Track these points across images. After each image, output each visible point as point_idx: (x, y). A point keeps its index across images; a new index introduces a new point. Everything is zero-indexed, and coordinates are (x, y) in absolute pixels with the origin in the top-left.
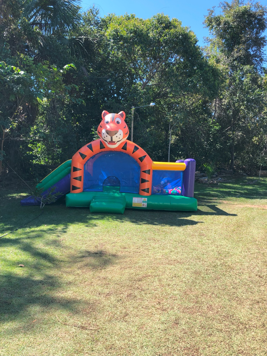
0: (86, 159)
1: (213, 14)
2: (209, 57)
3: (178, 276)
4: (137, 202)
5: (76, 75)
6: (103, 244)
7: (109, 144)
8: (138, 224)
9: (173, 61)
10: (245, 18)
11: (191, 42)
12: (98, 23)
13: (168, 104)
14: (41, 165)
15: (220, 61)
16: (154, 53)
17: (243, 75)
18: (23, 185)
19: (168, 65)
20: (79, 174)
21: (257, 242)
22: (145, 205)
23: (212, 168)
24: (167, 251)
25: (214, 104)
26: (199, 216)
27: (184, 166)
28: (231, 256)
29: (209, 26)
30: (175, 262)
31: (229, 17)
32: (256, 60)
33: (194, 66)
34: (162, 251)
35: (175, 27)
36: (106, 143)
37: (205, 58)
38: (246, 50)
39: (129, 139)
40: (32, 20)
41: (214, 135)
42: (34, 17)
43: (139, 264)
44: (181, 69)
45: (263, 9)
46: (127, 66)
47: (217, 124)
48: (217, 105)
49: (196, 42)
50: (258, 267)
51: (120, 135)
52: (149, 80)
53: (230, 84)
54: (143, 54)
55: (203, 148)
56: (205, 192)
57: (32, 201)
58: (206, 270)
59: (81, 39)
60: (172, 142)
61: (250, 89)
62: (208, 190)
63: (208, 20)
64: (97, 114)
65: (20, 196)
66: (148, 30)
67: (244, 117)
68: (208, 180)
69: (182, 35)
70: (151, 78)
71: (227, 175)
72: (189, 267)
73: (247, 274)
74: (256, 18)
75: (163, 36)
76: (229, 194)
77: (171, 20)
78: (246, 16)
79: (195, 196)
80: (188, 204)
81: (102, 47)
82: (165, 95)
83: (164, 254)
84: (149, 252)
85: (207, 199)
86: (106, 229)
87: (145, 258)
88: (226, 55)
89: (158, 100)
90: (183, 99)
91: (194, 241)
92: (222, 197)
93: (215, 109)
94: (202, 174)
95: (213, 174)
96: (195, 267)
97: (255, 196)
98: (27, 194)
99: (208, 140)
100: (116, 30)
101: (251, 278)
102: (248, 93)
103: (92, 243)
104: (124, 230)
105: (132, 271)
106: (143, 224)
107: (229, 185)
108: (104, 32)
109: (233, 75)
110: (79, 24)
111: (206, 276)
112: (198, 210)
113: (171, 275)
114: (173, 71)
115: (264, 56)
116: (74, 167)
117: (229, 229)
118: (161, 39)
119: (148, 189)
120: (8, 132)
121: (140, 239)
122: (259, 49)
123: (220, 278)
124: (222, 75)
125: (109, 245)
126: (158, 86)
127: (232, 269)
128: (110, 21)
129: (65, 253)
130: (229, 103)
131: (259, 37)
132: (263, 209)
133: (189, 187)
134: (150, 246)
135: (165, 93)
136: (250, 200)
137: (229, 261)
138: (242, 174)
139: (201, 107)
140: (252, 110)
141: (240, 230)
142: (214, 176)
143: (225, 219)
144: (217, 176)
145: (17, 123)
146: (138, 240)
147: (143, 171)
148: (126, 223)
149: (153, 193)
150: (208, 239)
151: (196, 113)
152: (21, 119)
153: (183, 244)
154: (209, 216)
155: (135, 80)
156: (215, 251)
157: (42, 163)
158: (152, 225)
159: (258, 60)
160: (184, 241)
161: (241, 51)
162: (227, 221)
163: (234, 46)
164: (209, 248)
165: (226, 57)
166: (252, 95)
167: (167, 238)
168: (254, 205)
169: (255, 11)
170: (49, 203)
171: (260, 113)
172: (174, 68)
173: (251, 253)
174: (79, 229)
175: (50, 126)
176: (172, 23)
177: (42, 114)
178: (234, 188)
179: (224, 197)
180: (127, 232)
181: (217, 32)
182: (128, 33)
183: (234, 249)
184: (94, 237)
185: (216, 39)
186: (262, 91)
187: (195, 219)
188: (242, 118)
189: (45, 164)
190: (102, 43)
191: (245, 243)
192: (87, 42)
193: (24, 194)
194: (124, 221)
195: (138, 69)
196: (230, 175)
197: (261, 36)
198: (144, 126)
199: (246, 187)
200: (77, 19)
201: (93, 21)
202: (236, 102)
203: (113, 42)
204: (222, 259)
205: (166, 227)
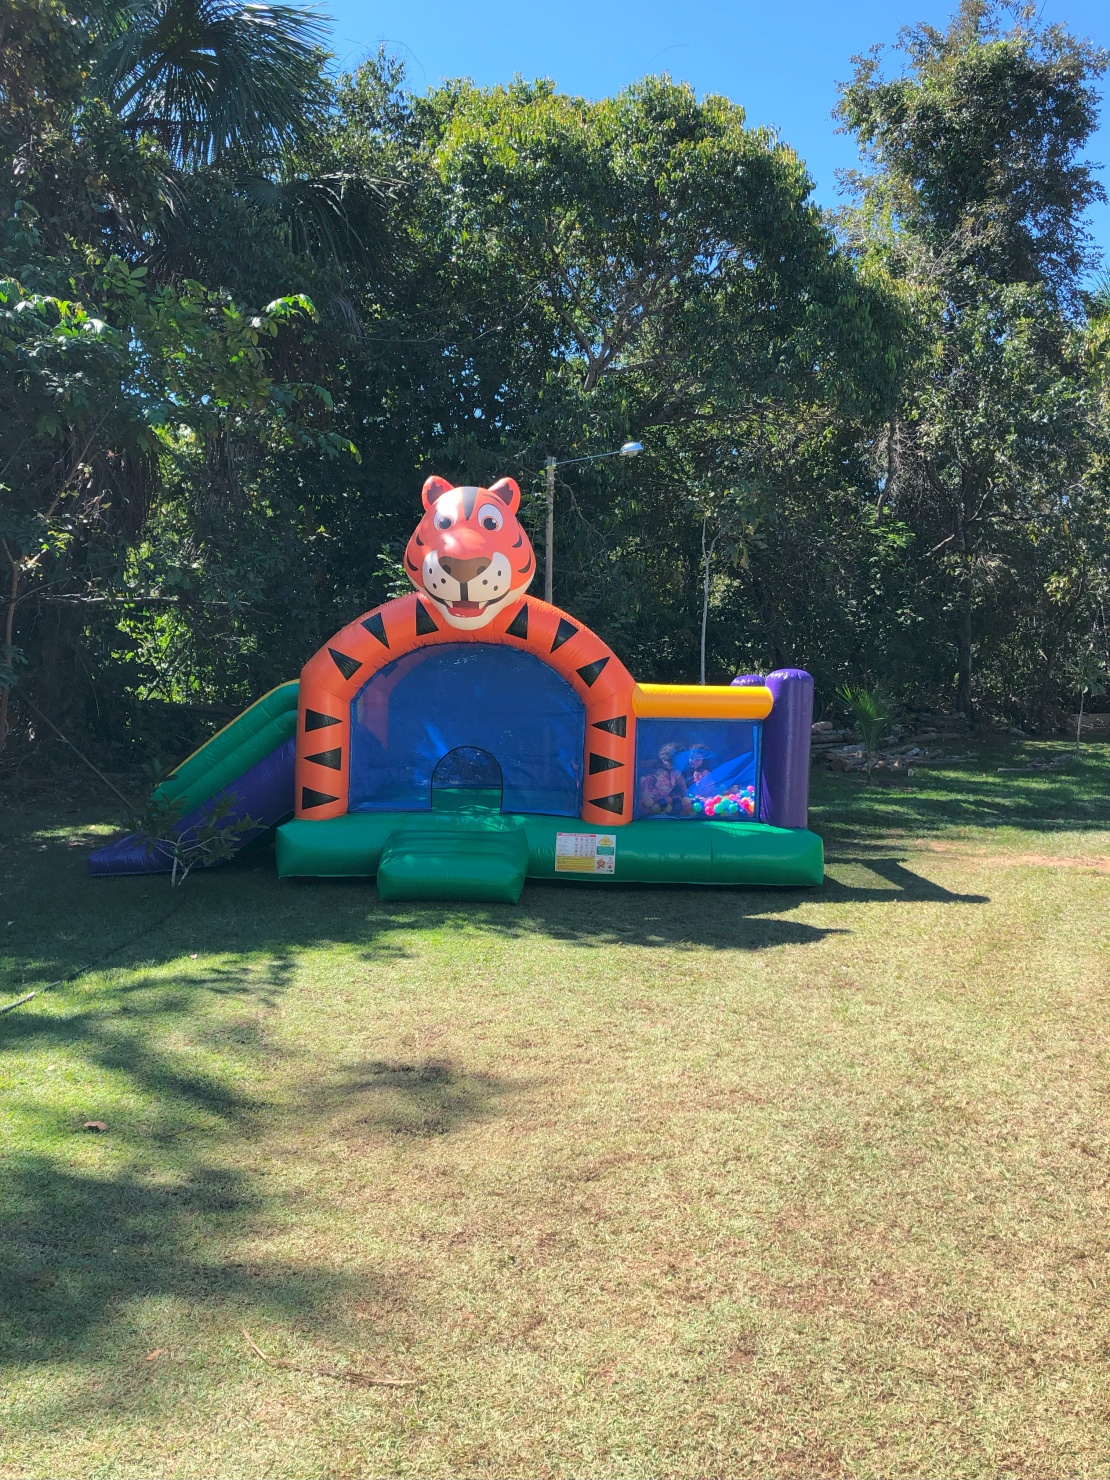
0: (360, 676)
1: (874, 77)
2: (862, 251)
3: (750, 1157)
4: (573, 854)
5: (314, 331)
6: (436, 1030)
7: (452, 612)
8: (582, 945)
9: (711, 269)
10: (1005, 91)
11: (785, 192)
12: (402, 118)
13: (697, 447)
14: (173, 704)
15: (904, 269)
16: (632, 238)
17: (1002, 321)
18: (97, 789)
19: (692, 287)
20: (329, 739)
21: (1073, 1009)
22: (607, 865)
24: (702, 1052)
25: (883, 444)
26: (832, 904)
27: (765, 698)
28: (968, 1067)
29: (857, 124)
30: (735, 1098)
31: (941, 88)
32: (1050, 260)
33: (798, 287)
34: (679, 1054)
35: (718, 131)
36: (442, 608)
37: (843, 254)
38: (1011, 221)
39: (536, 590)
40: (127, 111)
41: (887, 570)
42: (137, 96)
43: (587, 1110)
44: (748, 300)
45: (1079, 54)
46: (522, 292)
47: (900, 524)
48: (898, 447)
49: (807, 189)
50: (1078, 1111)
51: (499, 573)
52: (613, 346)
53: (949, 362)
54: (589, 244)
55: (842, 626)
56: (855, 806)
57: (137, 856)
58: (865, 1130)
59: (331, 183)
60: (716, 601)
61: (1029, 380)
62: (867, 799)
63: (854, 100)
64: (402, 492)
65: (85, 835)
66: (608, 144)
67: (1009, 496)
68: (865, 755)
69: (747, 164)
70: (623, 340)
71: (946, 735)
72: (796, 1116)
73: (1033, 1141)
74: (1049, 92)
75: (667, 170)
76: (953, 813)
77: (701, 104)
78: (1009, 84)
79: (814, 824)
80: (785, 858)
81: (420, 214)
82: (684, 408)
83: (688, 1065)
84: (627, 1058)
85: (863, 837)
86: (447, 965)
87: (612, 1086)
88: (929, 244)
89: (655, 428)
90: (755, 424)
91: (811, 1011)
92: (924, 828)
93: (891, 462)
94: (841, 732)
95: (885, 731)
96: (817, 1116)
97: (1061, 821)
98: (113, 827)
99: (862, 591)
100: (475, 147)
101: (1050, 1159)
102: (1022, 395)
103: (390, 1027)
104: (520, 968)
105: (558, 1139)
106: (600, 944)
107: (952, 775)
108: (427, 152)
109: (960, 322)
110: (322, 122)
111: (864, 1152)
112: (828, 881)
113: (721, 1153)
114: (712, 310)
115: (1084, 244)
116: (309, 712)
117: (958, 958)
118: (661, 181)
119: (619, 797)
120: (31, 570)
121: (588, 1004)
122: (1064, 217)
123: (923, 1159)
124: (914, 326)
125: (459, 1032)
126: (653, 371)
127: (972, 1120)
128: (452, 107)
130: (946, 435)
131: (1065, 169)
132: (1095, 874)
133: (788, 785)
134: (632, 1032)
135: (682, 402)
137: (958, 1088)
138: (1007, 731)
139: (831, 456)
140: (1043, 467)
141: (1003, 962)
142: (891, 739)
143: (938, 917)
144: (901, 739)
145: (68, 532)
146: (580, 1012)
147: (595, 725)
148: (529, 942)
149: (641, 815)
150: (869, 998)
151: (810, 483)
152: (87, 517)
153: (767, 1023)
154: (873, 904)
155: (558, 347)
156: (900, 1050)
157: (177, 698)
158: (636, 948)
159: (1060, 260)
160: (773, 1009)
161: (990, 225)
162: (948, 924)
163: (962, 205)
164: (873, 1036)
165: (928, 251)
166: (1039, 406)
167: (699, 998)
168: (1055, 858)
169: (1045, 60)
170: (208, 863)
171: (1074, 478)
172: (718, 297)
173: (1049, 1052)
174: (335, 971)
175: (206, 545)
176: (705, 113)
177: (176, 493)
178: (974, 789)
179: (931, 825)
180: (533, 976)
181: (892, 149)
182: (525, 158)
183: (979, 1038)
184: (398, 1000)
185: (886, 178)
186: (1081, 388)
187: (814, 917)
188: (1001, 501)
189: (188, 703)
190: (421, 201)
191: (1024, 1014)
192: (358, 195)
193: (103, 829)
194: (520, 931)
195: (570, 304)
196: (956, 735)
197: (1073, 163)
198: (598, 538)
199: (1021, 784)
200: (313, 102)
201: (382, 111)
202: (976, 436)
203: (464, 197)
204: (928, 1082)
205: (694, 954)
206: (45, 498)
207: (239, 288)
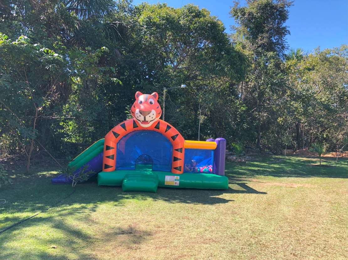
0: (119, 137)
1: (238, 6)
2: (236, 43)
3: (214, 256)
4: (169, 181)
5: (110, 57)
6: (137, 223)
7: (142, 123)
8: (171, 203)
9: (202, 46)
10: (268, 10)
11: (219, 30)
12: (132, 10)
13: (197, 86)
14: (72, 142)
15: (245, 47)
16: (184, 38)
17: (268, 60)
18: (53, 163)
19: (197, 50)
20: (111, 152)
21: (288, 220)
22: (177, 183)
23: (240, 147)
24: (202, 230)
25: (240, 86)
26: (230, 194)
27: (215, 144)
28: (265, 234)
29: (235, 15)
30: (210, 241)
31: (253, 9)
32: (278, 47)
33: (222, 51)
34: (196, 230)
35: (204, 16)
36: (140, 122)
37: (231, 44)
38: (269, 38)
40: (68, 6)
41: (241, 115)
42: (70, 3)
43: (174, 244)
44: (210, 53)
45: (284, 2)
46: (158, 50)
47: (244, 105)
48: (244, 87)
49: (224, 29)
50: (292, 245)
52: (179, 63)
53: (256, 68)
54: (174, 39)
55: (231, 128)
56: (234, 170)
57: (64, 180)
58: (242, 249)
59: (115, 24)
60: (201, 121)
61: (274, 73)
62: (237, 169)
63: (234, 11)
64: (129, 94)
65: (50, 174)
66: (179, 18)
67: (269, 99)
68: (236, 158)
69: (211, 24)
70: (181, 61)
71: (254, 154)
72: (225, 245)
73: (282, 252)
74: (277, 10)
75: (193, 24)
76: (258, 173)
77: (201, 10)
78: (269, 8)
79: (226, 174)
80: (220, 182)
81: (135, 31)
83: (198, 233)
84: (184, 231)
85: (236, 177)
86: (139, 207)
87: (180, 238)
88: (251, 42)
89: (188, 82)
90: (211, 81)
91: (227, 220)
92: (251, 176)
93: (242, 91)
94: (230, 152)
95: (241, 152)
96: (230, 246)
97: (282, 175)
98: (57, 172)
99: (235, 120)
100: (149, 17)
101: (286, 257)
102: (272, 77)
103: (126, 222)
104: (157, 209)
105: (168, 251)
106: (176, 203)
107: (256, 163)
108: (137, 18)
109: (258, 60)
110: (113, 10)
111: (241, 255)
112: (229, 188)
113: (207, 255)
114: (202, 56)
115: (285, 44)
116: (107, 146)
117: (261, 207)
118: (192, 26)
119: (180, 167)
120: (40, 110)
121: (174, 217)
122: (281, 38)
123: (256, 257)
124: (248, 60)
125: (143, 224)
126: (188, 69)
127: (267, 247)
128: (143, 8)
129: (99, 233)
130: (255, 85)
131: (281, 27)
132: (291, 187)
133: (220, 165)
134: (184, 225)
135: (195, 76)
136: (278, 178)
137: (263, 239)
138: (268, 153)
139: (228, 89)
140: (276, 93)
141: (271, 208)
142: (242, 154)
143: (256, 197)
144: (244, 154)
145: (50, 101)
146: (172, 219)
147: (175, 150)
148: (159, 202)
149: (185, 171)
150: (241, 217)
151: (223, 95)
152: (54, 98)
153: (217, 223)
154: (240, 194)
155: (166, 63)
156: (249, 229)
157: (74, 141)
158: (185, 204)
159: (280, 47)
160: (218, 219)
161: (264, 39)
162: (258, 199)
163: (258, 34)
164: (242, 226)
165: (251, 44)
166: (276, 79)
167: (200, 216)
168: (282, 183)
169: (277, 3)
170: (81, 181)
171: (284, 96)
172: (203, 52)
173: (284, 230)
174: (112, 208)
175: (82, 105)
176: (202, 12)
177: (75, 93)
178: (262, 167)
179: (253, 175)
180: (160, 210)
181: (242, 21)
182: (161, 20)
183: (267, 227)
184: (128, 216)
185: (241, 28)
186: (285, 75)
187: (227, 197)
188: (267, 100)
189: (76, 142)
190: (135, 28)
191: (277, 221)
192: (121, 27)
193: (55, 173)
194: (156, 200)
195: (169, 53)
196: (257, 154)
197: (283, 26)
198: (175, 106)
199: (272, 166)
200: (111, 6)
201: (127, 8)
202: (261, 85)
203: (146, 28)
204: (256, 238)
205: (198, 205)
206: (45, 93)
207: (93, 47)
